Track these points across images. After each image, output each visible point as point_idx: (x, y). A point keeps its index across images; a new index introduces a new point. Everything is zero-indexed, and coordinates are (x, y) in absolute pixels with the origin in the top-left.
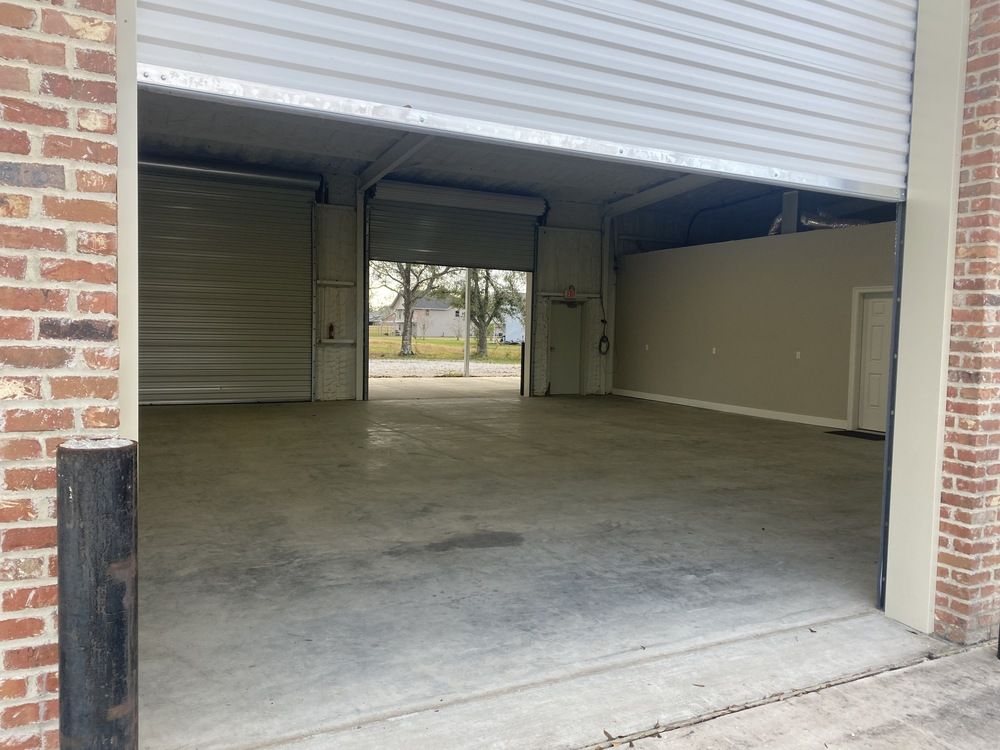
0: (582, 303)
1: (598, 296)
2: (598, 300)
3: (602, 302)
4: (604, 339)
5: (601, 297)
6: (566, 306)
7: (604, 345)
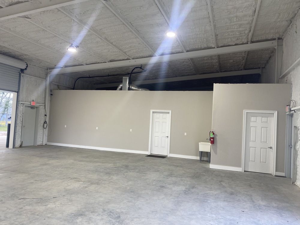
0: (37, 107)
1: (44, 105)
2: (43, 107)
3: (45, 108)
4: (45, 122)
5: (45, 106)
6: (30, 108)
7: (45, 125)
